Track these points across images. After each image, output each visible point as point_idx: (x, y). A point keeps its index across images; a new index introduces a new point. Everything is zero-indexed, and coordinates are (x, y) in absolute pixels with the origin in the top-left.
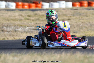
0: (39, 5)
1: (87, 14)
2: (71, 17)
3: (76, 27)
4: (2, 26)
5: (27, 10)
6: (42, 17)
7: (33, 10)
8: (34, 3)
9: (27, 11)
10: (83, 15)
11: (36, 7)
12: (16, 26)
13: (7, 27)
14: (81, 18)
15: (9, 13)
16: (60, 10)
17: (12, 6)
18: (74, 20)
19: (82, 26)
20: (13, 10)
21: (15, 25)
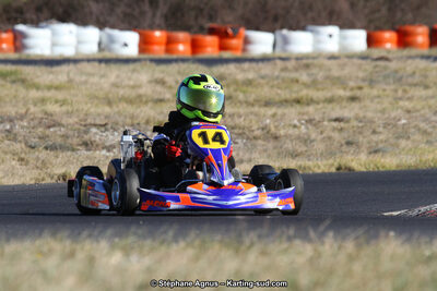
0: (234, 42)
1: (426, 77)
2: (360, 88)
3: (381, 129)
4: (85, 126)
5: (184, 60)
6: (245, 88)
7: (210, 62)
8: (212, 32)
9: (183, 66)
10: (410, 80)
11: (222, 48)
12: (138, 124)
13: (103, 129)
14: (400, 93)
15: (114, 73)
16: (315, 61)
17: (126, 45)
18: (372, 101)
19: (404, 124)
20: (127, 61)
21: (136, 122)
